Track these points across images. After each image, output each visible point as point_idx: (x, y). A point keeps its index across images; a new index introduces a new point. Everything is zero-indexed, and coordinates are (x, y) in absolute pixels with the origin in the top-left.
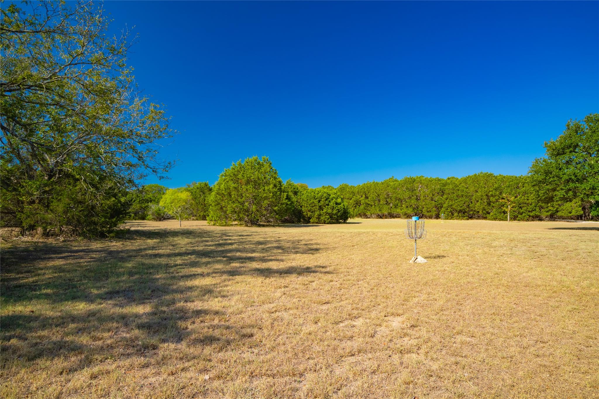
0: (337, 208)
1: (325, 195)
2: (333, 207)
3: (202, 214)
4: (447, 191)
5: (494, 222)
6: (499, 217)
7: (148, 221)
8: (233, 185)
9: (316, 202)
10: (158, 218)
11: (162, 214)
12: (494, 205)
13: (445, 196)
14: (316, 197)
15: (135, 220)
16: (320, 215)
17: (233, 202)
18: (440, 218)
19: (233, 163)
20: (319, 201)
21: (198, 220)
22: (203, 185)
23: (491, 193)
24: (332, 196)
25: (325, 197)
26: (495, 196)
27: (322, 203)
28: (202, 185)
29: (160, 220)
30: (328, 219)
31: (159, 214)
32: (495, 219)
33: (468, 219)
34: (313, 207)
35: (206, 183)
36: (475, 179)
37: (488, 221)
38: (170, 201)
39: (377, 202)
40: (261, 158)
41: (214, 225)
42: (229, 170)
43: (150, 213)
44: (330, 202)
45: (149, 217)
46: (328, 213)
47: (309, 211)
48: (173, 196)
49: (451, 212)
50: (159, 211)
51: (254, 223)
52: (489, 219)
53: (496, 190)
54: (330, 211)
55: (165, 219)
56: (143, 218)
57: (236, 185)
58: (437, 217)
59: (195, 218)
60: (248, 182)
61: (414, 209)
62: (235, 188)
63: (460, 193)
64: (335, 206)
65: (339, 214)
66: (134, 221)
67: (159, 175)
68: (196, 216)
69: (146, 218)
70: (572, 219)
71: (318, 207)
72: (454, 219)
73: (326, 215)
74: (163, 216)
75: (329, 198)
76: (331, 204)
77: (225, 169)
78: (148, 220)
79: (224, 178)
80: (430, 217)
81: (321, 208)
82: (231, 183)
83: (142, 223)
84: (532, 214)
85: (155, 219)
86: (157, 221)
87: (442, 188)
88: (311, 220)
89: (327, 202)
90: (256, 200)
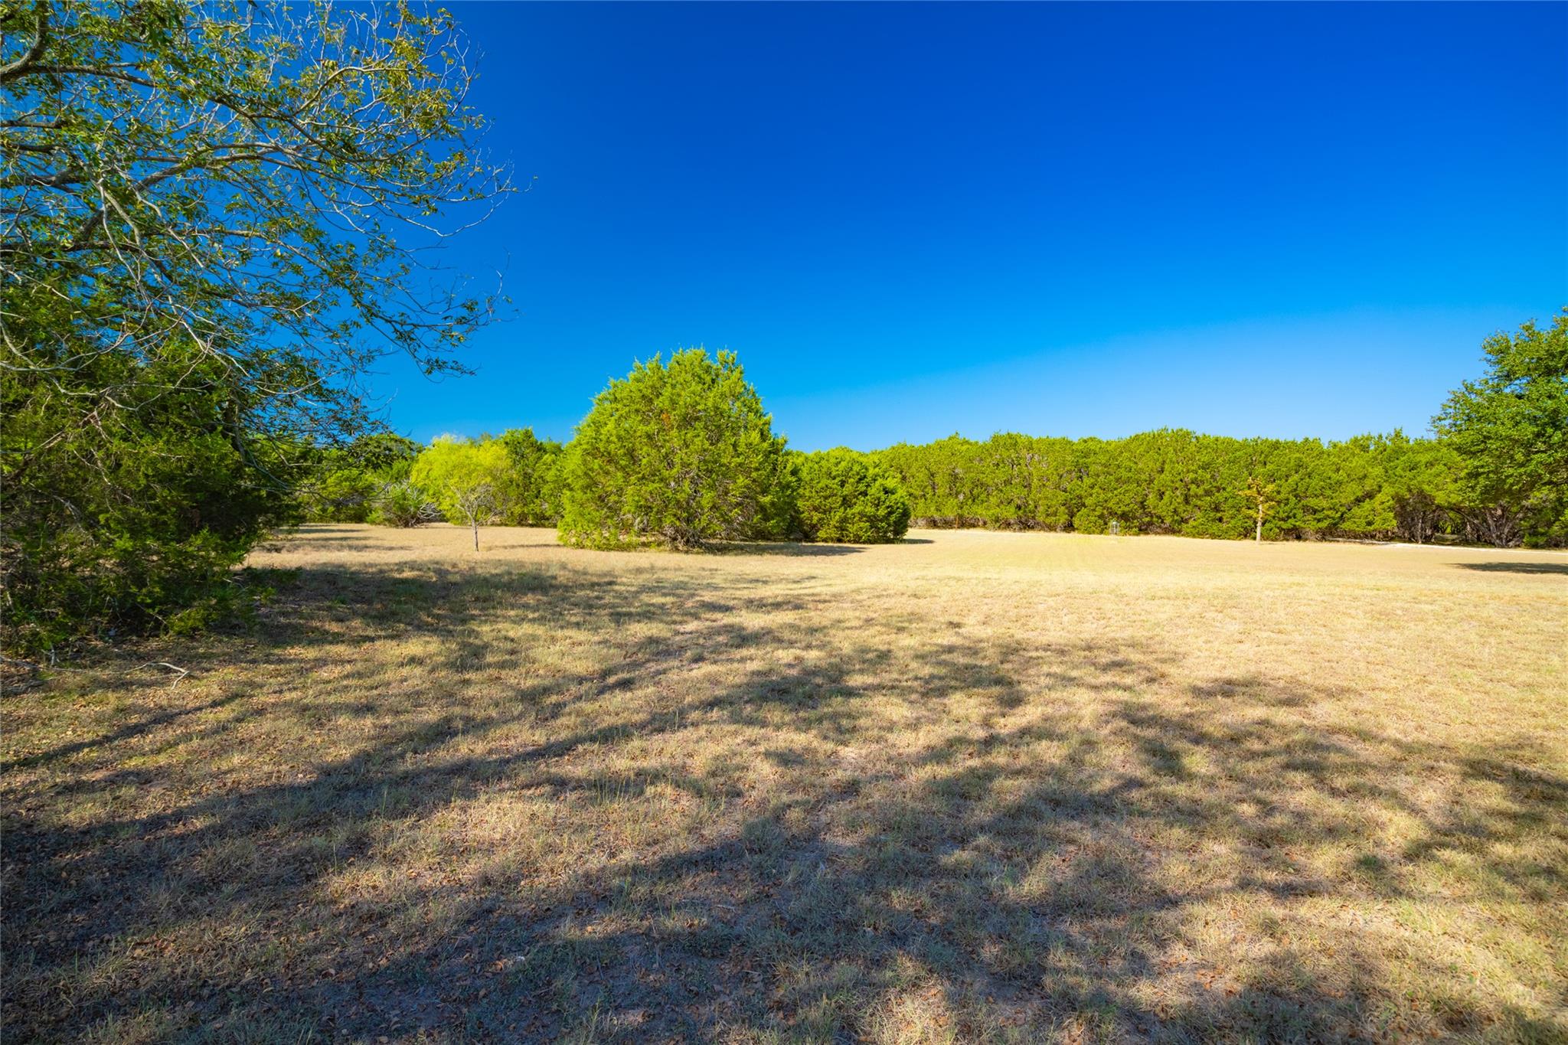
0: (888, 503)
1: (856, 468)
2: (879, 499)
3: (517, 510)
4: (1093, 469)
5: (1198, 541)
6: (1210, 531)
7: (373, 527)
8: (642, 429)
9: (834, 484)
10: (400, 518)
11: (412, 509)
12: (1199, 503)
13: (1087, 481)
14: (834, 474)
15: (339, 521)
16: (844, 520)
17: (643, 478)
18: (1074, 529)
19: (637, 363)
20: (843, 484)
21: (506, 525)
22: (520, 436)
23: (1192, 476)
24: (871, 472)
25: (858, 474)
26: (1203, 482)
27: (848, 490)
28: (515, 435)
29: (406, 525)
30: (866, 532)
31: (403, 509)
32: (1201, 534)
33: (1138, 535)
34: (826, 498)
35: (527, 432)
36: (1153, 443)
37: (1182, 539)
38: (443, 472)
39: (929, 489)
40: (713, 357)
41: (580, 546)
42: (628, 384)
43: (377, 505)
44: (868, 486)
45: (374, 515)
46: (865, 516)
47: (816, 509)
48: (453, 457)
49: (1101, 517)
50: (405, 499)
51: (693, 540)
52: (1187, 535)
53: (1203, 468)
54: (870, 510)
55: (419, 521)
56: (360, 518)
57: (653, 427)
58: (1069, 527)
59: (497, 519)
60: (687, 421)
61: (1019, 507)
62: (649, 437)
63: (1125, 474)
64: (883, 499)
65: (893, 518)
66: (334, 526)
67: (422, 353)
68: (501, 513)
69: (368, 519)
70: (1373, 537)
71: (840, 500)
72: (1109, 534)
73: (860, 520)
74: (415, 513)
75: (865, 477)
76: (872, 491)
77: (612, 381)
78: (373, 522)
79: (607, 405)
80: (1051, 528)
81: (846, 502)
82: (633, 421)
83: (355, 535)
84: (1285, 526)
85: (391, 522)
86: (397, 526)
87: (1081, 461)
88: (822, 534)
89: (862, 487)
90: (712, 471)
